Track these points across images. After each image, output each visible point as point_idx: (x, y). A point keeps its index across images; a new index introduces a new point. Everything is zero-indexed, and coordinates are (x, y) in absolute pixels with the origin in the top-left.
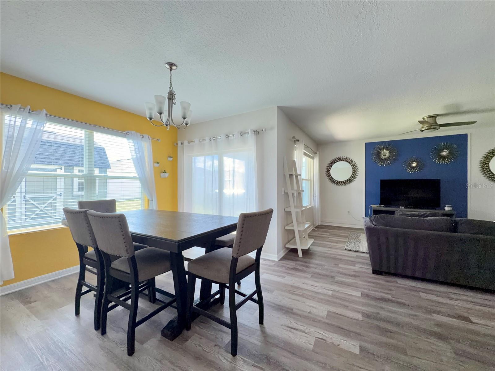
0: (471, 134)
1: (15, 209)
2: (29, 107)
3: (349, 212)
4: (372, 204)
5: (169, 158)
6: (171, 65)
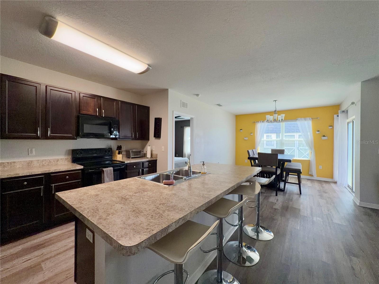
6: (276, 101)
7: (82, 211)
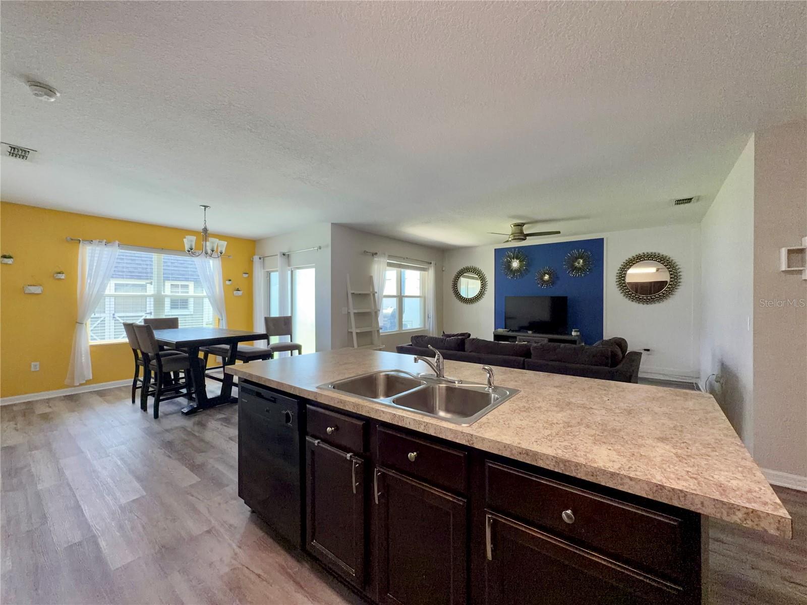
0: (607, 238)
1: (104, 327)
2: (105, 241)
4: (499, 328)
5: (244, 275)
6: (205, 207)
7: (728, 429)
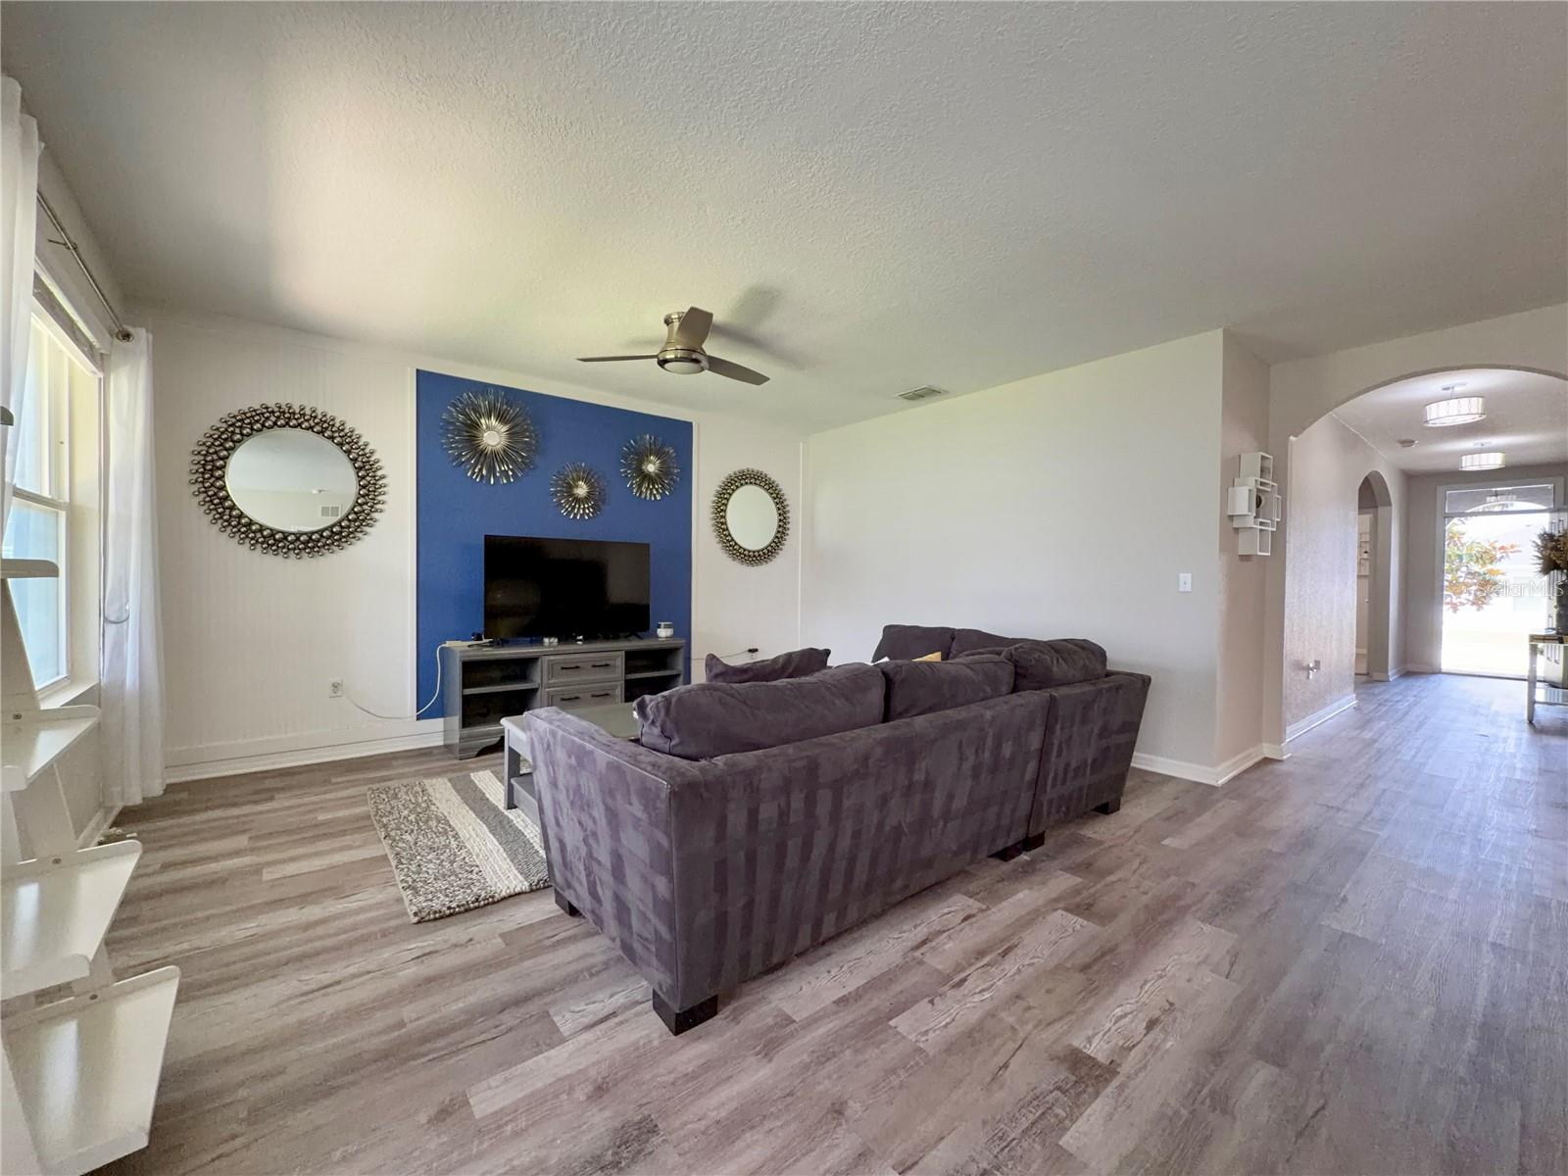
0: (699, 425)
3: (335, 686)
